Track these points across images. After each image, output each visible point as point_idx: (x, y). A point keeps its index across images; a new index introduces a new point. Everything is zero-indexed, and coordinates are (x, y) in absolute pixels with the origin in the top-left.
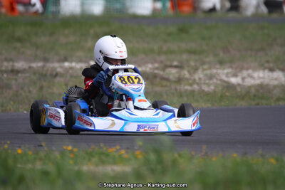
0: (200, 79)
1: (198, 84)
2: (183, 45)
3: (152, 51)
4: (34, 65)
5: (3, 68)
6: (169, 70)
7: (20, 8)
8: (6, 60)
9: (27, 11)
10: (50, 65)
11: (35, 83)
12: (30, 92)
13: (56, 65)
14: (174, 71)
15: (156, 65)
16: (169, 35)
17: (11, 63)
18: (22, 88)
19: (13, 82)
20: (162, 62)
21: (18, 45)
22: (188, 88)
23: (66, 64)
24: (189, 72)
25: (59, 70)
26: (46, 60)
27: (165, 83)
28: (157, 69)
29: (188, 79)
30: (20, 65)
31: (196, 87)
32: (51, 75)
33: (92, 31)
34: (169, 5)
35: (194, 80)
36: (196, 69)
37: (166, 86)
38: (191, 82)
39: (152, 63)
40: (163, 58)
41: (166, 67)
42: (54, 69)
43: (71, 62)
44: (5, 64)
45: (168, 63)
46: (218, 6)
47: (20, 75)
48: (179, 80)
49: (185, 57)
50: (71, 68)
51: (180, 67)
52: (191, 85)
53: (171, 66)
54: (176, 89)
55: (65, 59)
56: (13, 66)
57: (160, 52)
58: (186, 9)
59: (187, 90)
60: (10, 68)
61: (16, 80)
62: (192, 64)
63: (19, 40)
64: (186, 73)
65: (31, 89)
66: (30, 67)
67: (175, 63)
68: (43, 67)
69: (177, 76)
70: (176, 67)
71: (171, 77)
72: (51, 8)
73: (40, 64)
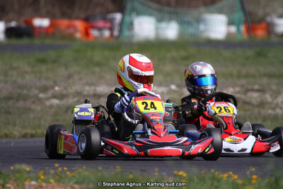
1: (281, 108)
2: (262, 69)
3: (231, 75)
5: (85, 93)
6: (250, 94)
7: (95, 33)
8: (88, 84)
9: (101, 35)
14: (255, 95)
15: (238, 89)
16: (247, 58)
17: (93, 88)
20: (242, 86)
21: (97, 69)
22: (270, 112)
24: (271, 96)
27: (247, 107)
28: (239, 92)
29: (270, 103)
30: (101, 89)
31: (279, 111)
33: (169, 55)
34: (243, 28)
35: (277, 104)
37: (248, 110)
38: (273, 106)
39: (233, 87)
40: (243, 81)
41: (247, 91)
44: (87, 88)
45: (250, 87)
48: (262, 104)
49: (265, 80)
51: (261, 91)
52: (274, 109)
53: (253, 90)
54: (259, 113)
56: (95, 90)
57: (239, 76)
58: (260, 33)
59: (270, 115)
60: (91, 92)
62: (274, 87)
63: (98, 64)
64: (268, 97)
67: (256, 87)
69: (259, 100)
70: (258, 91)
71: (254, 101)
72: (126, 33)
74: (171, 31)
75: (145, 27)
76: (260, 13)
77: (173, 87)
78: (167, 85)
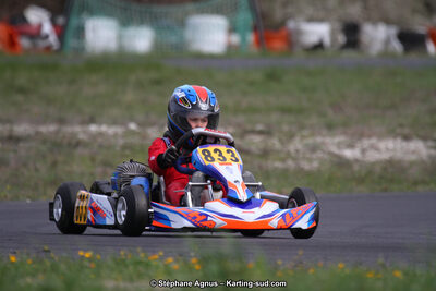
0: (297, 151)
1: (294, 159)
2: (273, 101)
4: (43, 129)
6: (249, 138)
7: (24, 42)
8: (1, 121)
9: (35, 46)
10: (68, 129)
11: (44, 157)
12: (37, 170)
13: (77, 129)
14: (257, 139)
16: (252, 84)
17: (8, 127)
18: (25, 165)
19: (12, 155)
20: (238, 125)
21: (20, 98)
22: (278, 164)
23: (93, 128)
24: (280, 140)
25: (81, 136)
26: (61, 121)
29: (278, 152)
30: (21, 129)
31: (290, 163)
32: (69, 144)
33: (133, 78)
34: (251, 38)
35: (288, 153)
36: (291, 136)
38: (283, 155)
40: (241, 118)
41: (246, 132)
42: (74, 135)
43: (100, 124)
45: (249, 127)
46: (327, 41)
47: (21, 144)
48: (265, 153)
49: (274, 117)
50: (101, 134)
51: (267, 133)
52: (283, 160)
53: (253, 132)
54: (260, 167)
55: (92, 120)
56: (11, 131)
57: (237, 110)
58: (278, 45)
59: (276, 169)
60: (6, 134)
61: (15, 151)
62: (285, 128)
63: (22, 90)
64: (275, 143)
65: (39, 165)
66: (38, 133)
67: (260, 127)
68: (57, 132)
69: (262, 146)
70: (261, 133)
71: (253, 148)
72: (71, 42)
73: (52, 128)
74: (142, 40)
75: (102, 33)
76: (278, 14)
77: (133, 126)
78: (124, 124)
